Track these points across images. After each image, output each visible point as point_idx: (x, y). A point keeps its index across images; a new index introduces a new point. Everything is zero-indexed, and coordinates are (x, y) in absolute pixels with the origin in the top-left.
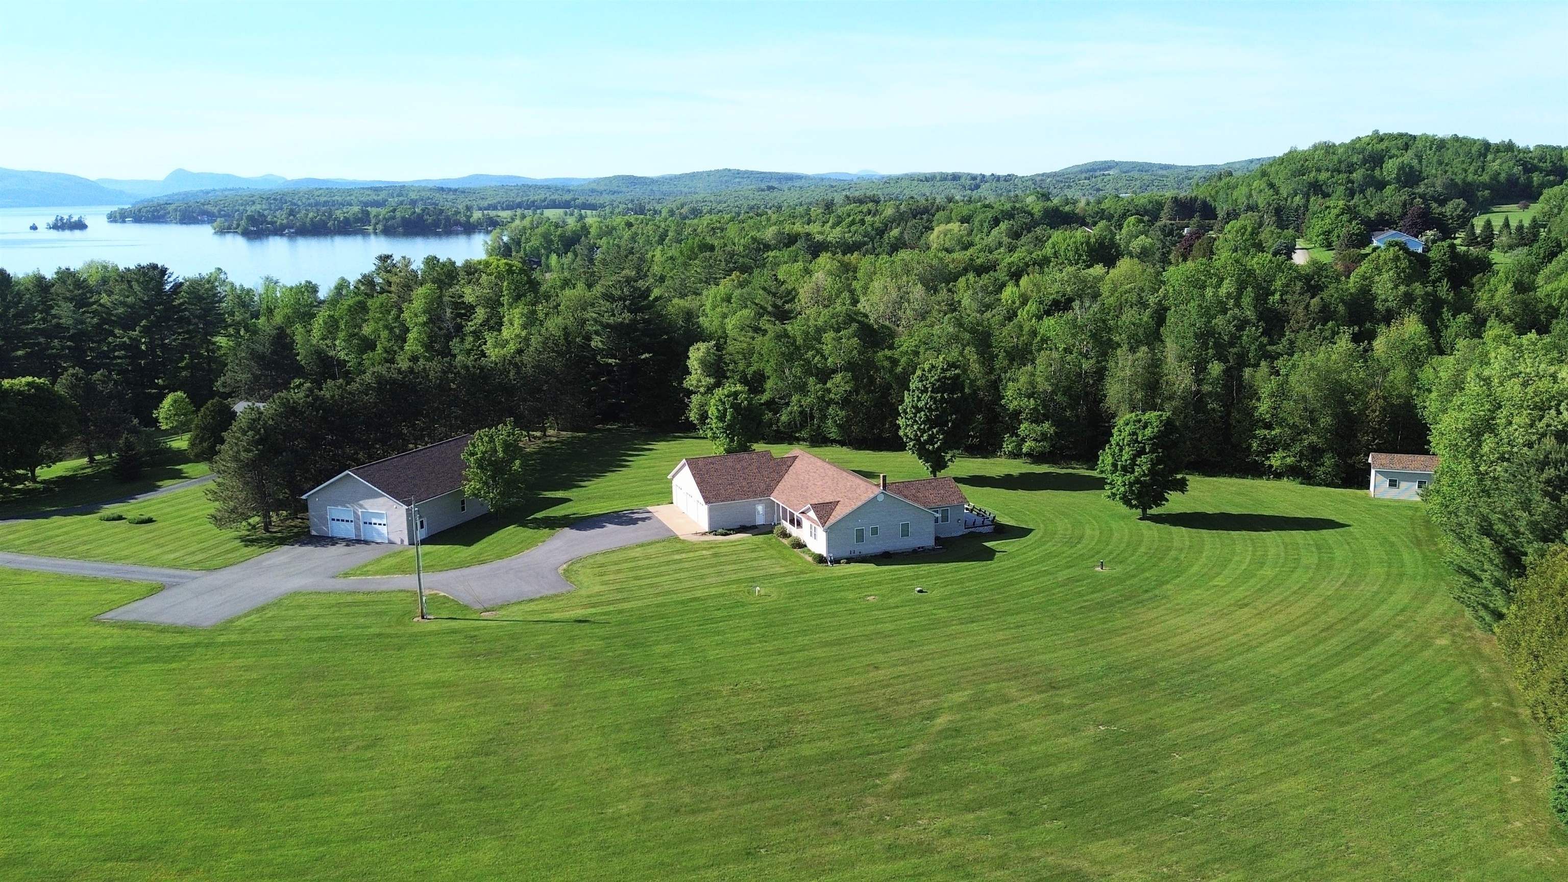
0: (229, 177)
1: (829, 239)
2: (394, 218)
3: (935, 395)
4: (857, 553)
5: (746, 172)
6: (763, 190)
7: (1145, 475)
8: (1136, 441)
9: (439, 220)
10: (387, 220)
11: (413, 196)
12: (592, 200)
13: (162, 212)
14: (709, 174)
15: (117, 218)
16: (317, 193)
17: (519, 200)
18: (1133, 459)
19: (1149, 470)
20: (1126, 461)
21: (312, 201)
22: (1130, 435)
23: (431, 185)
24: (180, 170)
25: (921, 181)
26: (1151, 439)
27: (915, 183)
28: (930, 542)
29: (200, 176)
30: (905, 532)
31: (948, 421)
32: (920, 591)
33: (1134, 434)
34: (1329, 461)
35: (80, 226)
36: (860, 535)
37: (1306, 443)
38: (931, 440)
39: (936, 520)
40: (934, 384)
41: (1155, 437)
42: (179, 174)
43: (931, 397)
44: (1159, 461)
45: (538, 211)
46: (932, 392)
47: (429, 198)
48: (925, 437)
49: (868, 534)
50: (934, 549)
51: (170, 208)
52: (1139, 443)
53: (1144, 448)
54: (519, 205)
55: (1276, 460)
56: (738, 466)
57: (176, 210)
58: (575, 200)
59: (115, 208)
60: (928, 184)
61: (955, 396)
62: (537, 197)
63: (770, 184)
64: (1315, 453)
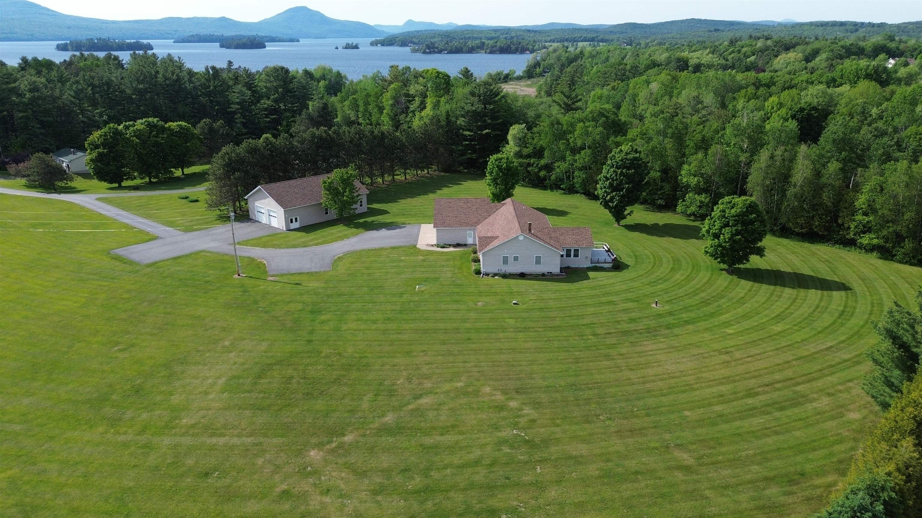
0: (431, 24)
1: (702, 62)
2: (496, 46)
3: (617, 170)
4: (503, 271)
5: (705, 20)
6: (711, 31)
7: (725, 242)
8: (724, 216)
9: (518, 48)
10: (492, 47)
11: (513, 34)
12: (607, 37)
13: (394, 41)
14: (682, 22)
15: (374, 44)
16: (466, 33)
17: (567, 37)
18: (721, 229)
19: (730, 239)
20: (716, 229)
21: (463, 36)
22: (720, 211)
23: (524, 28)
24: (411, 20)
25: (818, 26)
26: (734, 216)
27: (813, 27)
28: (556, 270)
29: (419, 23)
30: (538, 261)
31: (623, 188)
32: (514, 304)
33: (724, 211)
34: (908, 245)
35: (356, 47)
36: (505, 261)
37: (891, 230)
38: (611, 200)
39: (562, 256)
40: (618, 163)
41: (737, 216)
42: (410, 22)
43: (614, 171)
44: (738, 233)
45: (575, 43)
46: (616, 168)
47: (520, 36)
48: (608, 198)
49: (511, 260)
50: (558, 275)
51: (397, 39)
52: (727, 218)
53: (728, 222)
54: (567, 40)
55: (865, 240)
56: (465, 206)
57: (399, 40)
58: (597, 37)
59: (374, 39)
60: (822, 28)
61: (630, 171)
62: (577, 35)
63: (717, 28)
64: (899, 238)
